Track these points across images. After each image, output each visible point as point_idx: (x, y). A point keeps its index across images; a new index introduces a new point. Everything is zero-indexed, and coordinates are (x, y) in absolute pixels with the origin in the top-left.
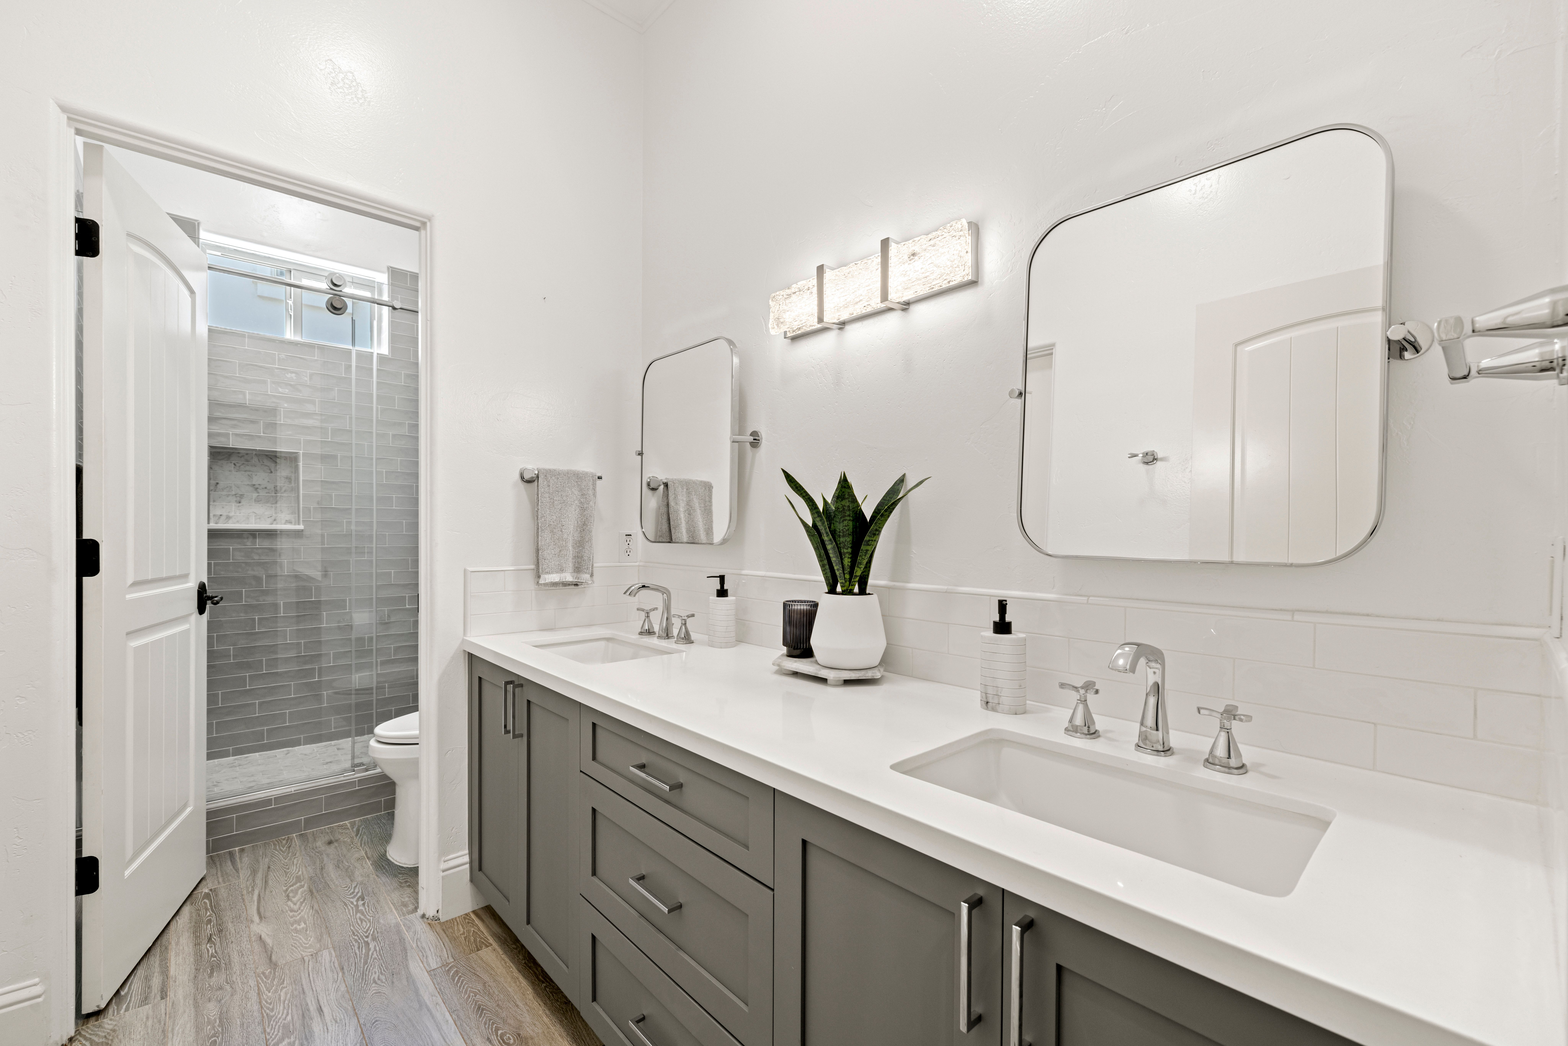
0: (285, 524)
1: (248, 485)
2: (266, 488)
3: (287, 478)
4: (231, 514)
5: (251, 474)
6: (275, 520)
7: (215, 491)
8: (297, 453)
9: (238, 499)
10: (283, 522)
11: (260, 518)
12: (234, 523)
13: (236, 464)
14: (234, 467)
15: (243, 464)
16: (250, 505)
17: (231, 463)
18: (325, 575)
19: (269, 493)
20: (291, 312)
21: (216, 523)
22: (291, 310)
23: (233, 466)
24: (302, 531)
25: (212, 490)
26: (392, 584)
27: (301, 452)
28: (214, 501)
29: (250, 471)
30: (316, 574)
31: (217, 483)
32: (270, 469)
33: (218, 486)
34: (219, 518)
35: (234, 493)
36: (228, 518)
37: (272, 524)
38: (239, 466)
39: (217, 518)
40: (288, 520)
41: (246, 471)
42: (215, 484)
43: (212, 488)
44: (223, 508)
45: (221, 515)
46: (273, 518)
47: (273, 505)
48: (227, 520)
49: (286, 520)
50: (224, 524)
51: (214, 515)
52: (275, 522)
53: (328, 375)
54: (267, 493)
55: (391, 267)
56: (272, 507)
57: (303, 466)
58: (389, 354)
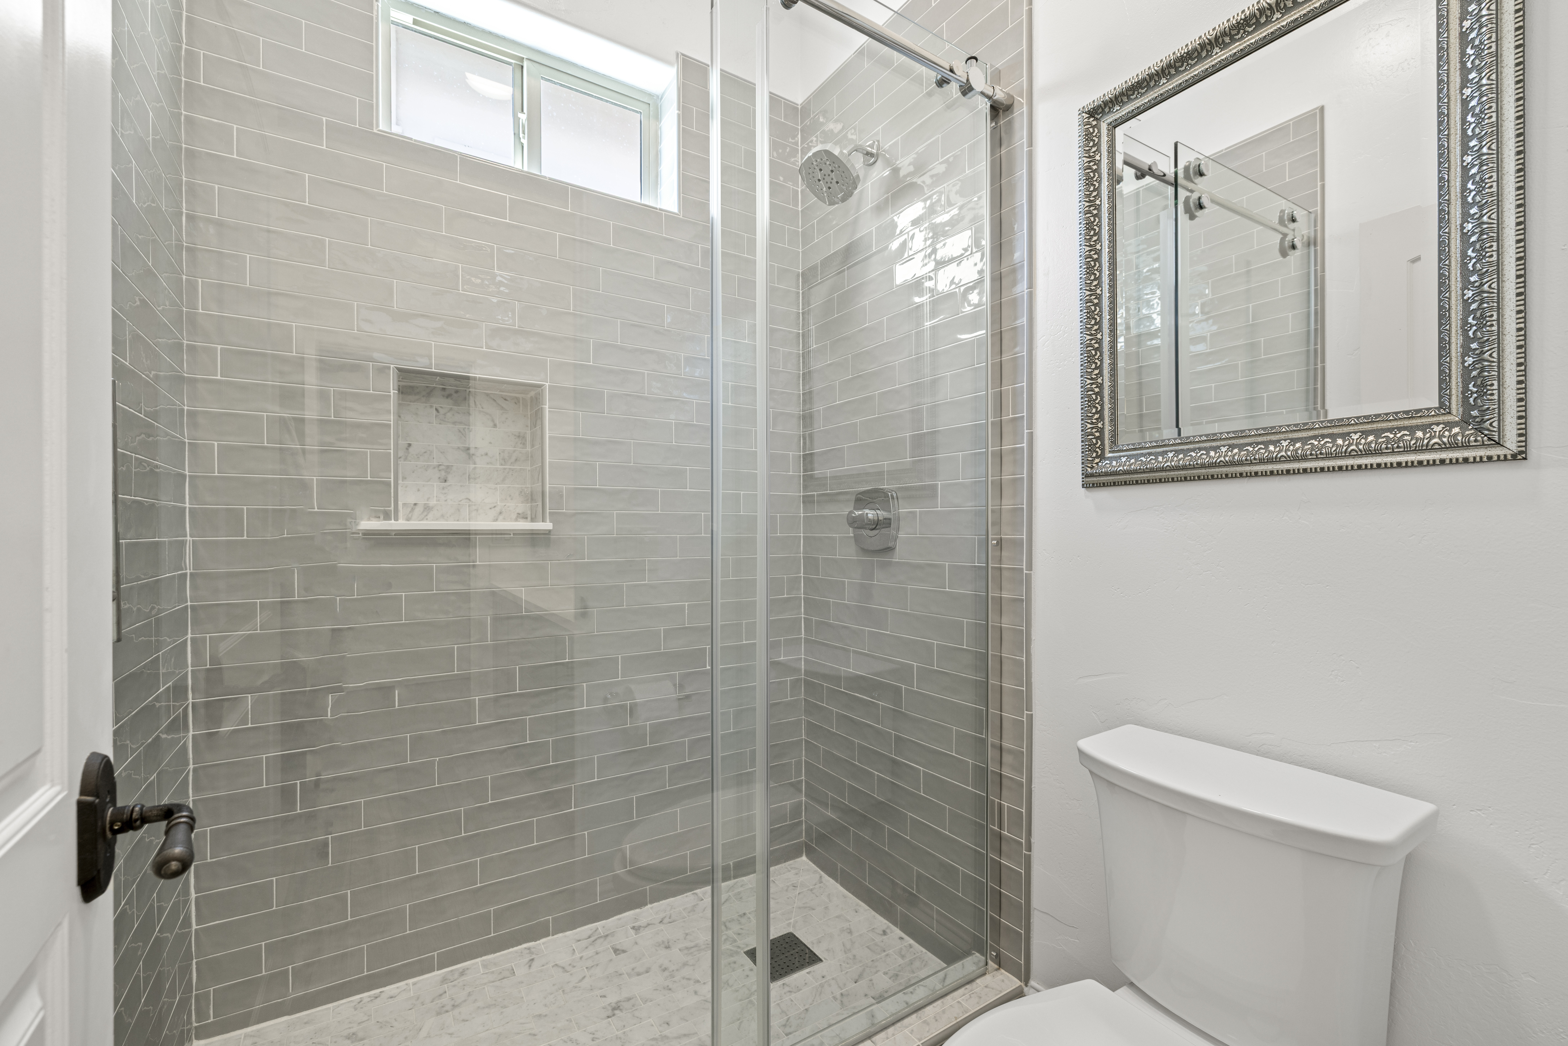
0: (516, 520)
1: (459, 448)
2: (486, 454)
3: (519, 437)
4: (433, 502)
5: (464, 429)
6: (501, 513)
7: (406, 459)
8: (540, 386)
9: (443, 473)
10: (514, 516)
11: (477, 510)
12: (437, 520)
13: (440, 409)
14: (436, 416)
15: (451, 409)
16: (461, 486)
17: (431, 407)
18: (583, 613)
19: (491, 463)
20: (524, 138)
21: (408, 520)
22: (524, 133)
23: (435, 412)
24: (550, 531)
25: (400, 458)
26: (686, 628)
27: (547, 384)
28: (404, 478)
29: (461, 423)
30: (566, 608)
31: (410, 445)
32: (493, 421)
33: (411, 449)
34: (413, 510)
35: (436, 463)
36: (427, 509)
37: (496, 520)
38: (445, 414)
39: (410, 509)
40: (520, 512)
41: (454, 423)
42: (407, 445)
43: (401, 454)
44: (419, 490)
45: (415, 504)
46: (498, 509)
47: (498, 486)
48: (425, 513)
49: (519, 514)
50: (419, 521)
51: (404, 505)
52: (501, 517)
53: (587, 242)
54: (488, 463)
55: (683, 55)
56: (496, 489)
57: (549, 411)
58: (679, 211)
